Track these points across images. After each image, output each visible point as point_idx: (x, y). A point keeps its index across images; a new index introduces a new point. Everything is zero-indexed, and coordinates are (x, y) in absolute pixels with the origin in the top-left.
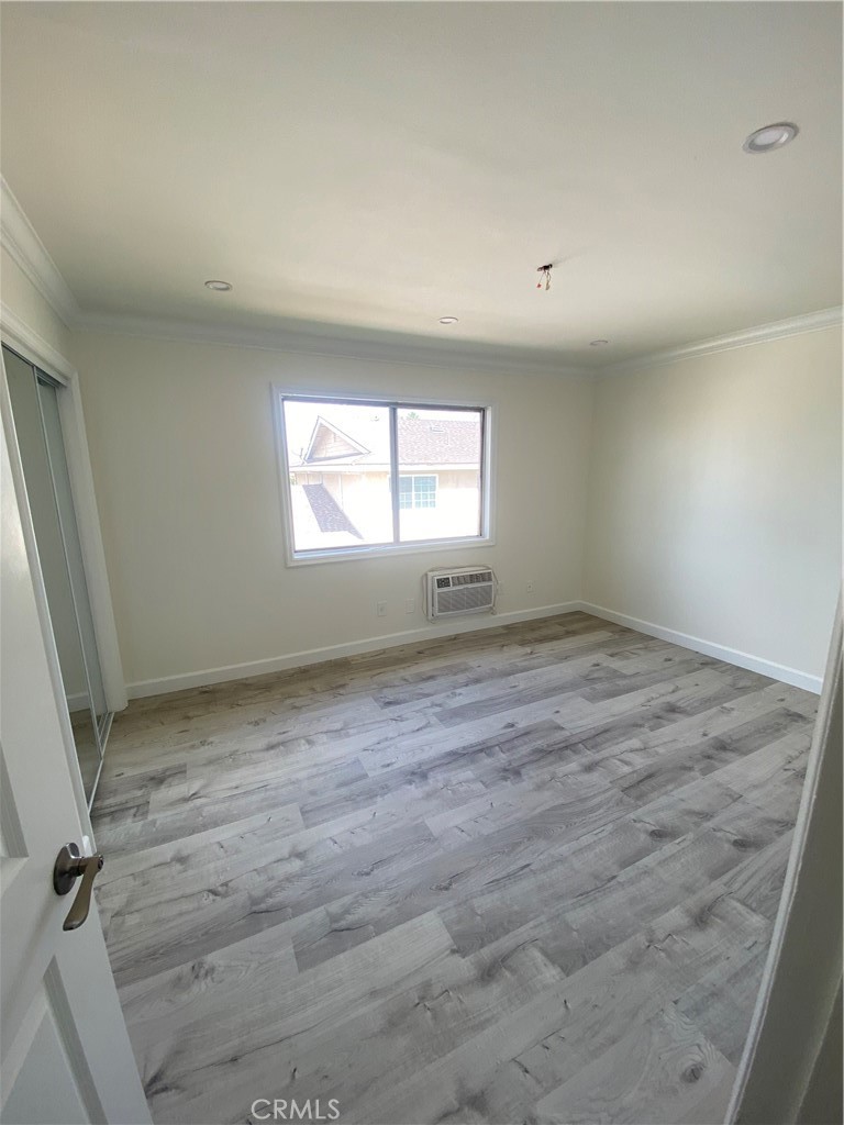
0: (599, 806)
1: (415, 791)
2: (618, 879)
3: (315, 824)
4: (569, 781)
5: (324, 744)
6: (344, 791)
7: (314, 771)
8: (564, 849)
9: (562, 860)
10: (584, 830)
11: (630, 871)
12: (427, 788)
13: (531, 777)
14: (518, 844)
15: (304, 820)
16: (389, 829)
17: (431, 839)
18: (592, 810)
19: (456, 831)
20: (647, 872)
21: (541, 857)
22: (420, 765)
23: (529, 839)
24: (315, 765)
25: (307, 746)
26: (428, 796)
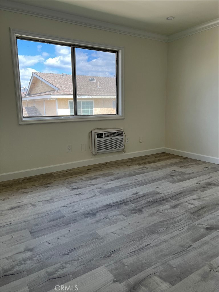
0: (181, 220)
1: (90, 220)
2: (193, 246)
3: (38, 237)
4: (165, 212)
5: (41, 206)
6: (53, 223)
7: (37, 216)
8: (166, 237)
9: (165, 241)
10: (175, 229)
11: (198, 243)
12: (96, 219)
13: (147, 212)
14: (144, 237)
15: (32, 236)
16: (77, 236)
17: (99, 238)
18: (177, 222)
19: (112, 234)
21: (155, 241)
22: (92, 211)
23: (148, 234)
24: (37, 214)
25: (32, 207)
26: (97, 222)
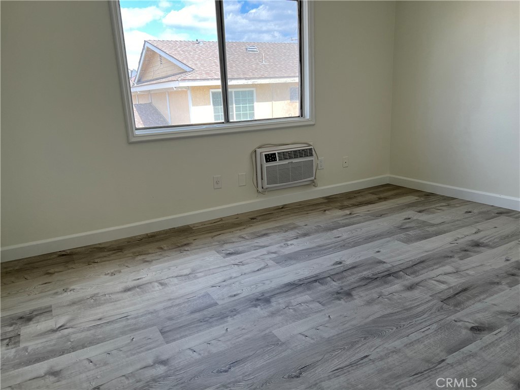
0: (423, 313)
1: (261, 311)
3: (174, 340)
4: (395, 297)
5: (175, 285)
6: (197, 316)
7: (169, 304)
8: (397, 344)
9: (396, 351)
10: (413, 329)
11: (457, 355)
12: (271, 309)
13: (362, 297)
14: (356, 342)
15: (164, 338)
16: (241, 339)
17: (278, 343)
18: (417, 316)
19: (300, 336)
20: (472, 355)
21: (378, 350)
22: (263, 294)
23: (365, 338)
24: (170, 300)
25: (161, 287)
26: (273, 314)
